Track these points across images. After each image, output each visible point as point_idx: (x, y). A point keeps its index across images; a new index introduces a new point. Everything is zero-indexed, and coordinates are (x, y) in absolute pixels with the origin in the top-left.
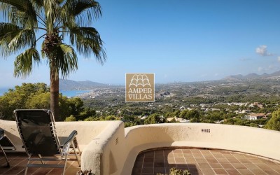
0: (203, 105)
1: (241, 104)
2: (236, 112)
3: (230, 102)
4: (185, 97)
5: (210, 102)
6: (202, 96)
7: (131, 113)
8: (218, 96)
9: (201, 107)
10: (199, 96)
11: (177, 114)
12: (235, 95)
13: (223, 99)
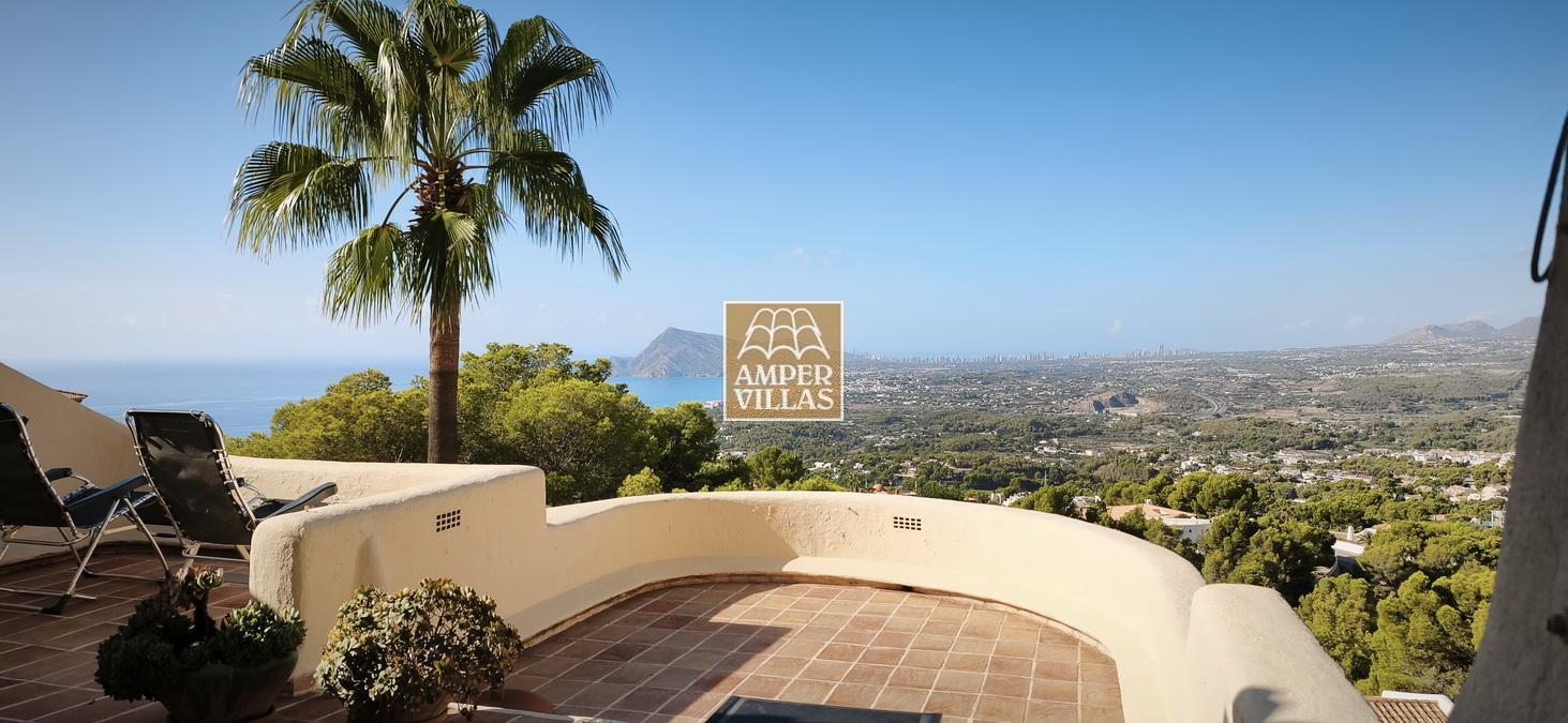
0: (1289, 459)
1: (1478, 459)
2: (1454, 493)
3: (1422, 446)
4: (1204, 417)
5: (1325, 444)
6: (1287, 415)
7: (960, 477)
8: (1366, 419)
9: (1277, 465)
10: (1273, 415)
11: (1159, 488)
12: (1453, 416)
13: (1388, 434)
